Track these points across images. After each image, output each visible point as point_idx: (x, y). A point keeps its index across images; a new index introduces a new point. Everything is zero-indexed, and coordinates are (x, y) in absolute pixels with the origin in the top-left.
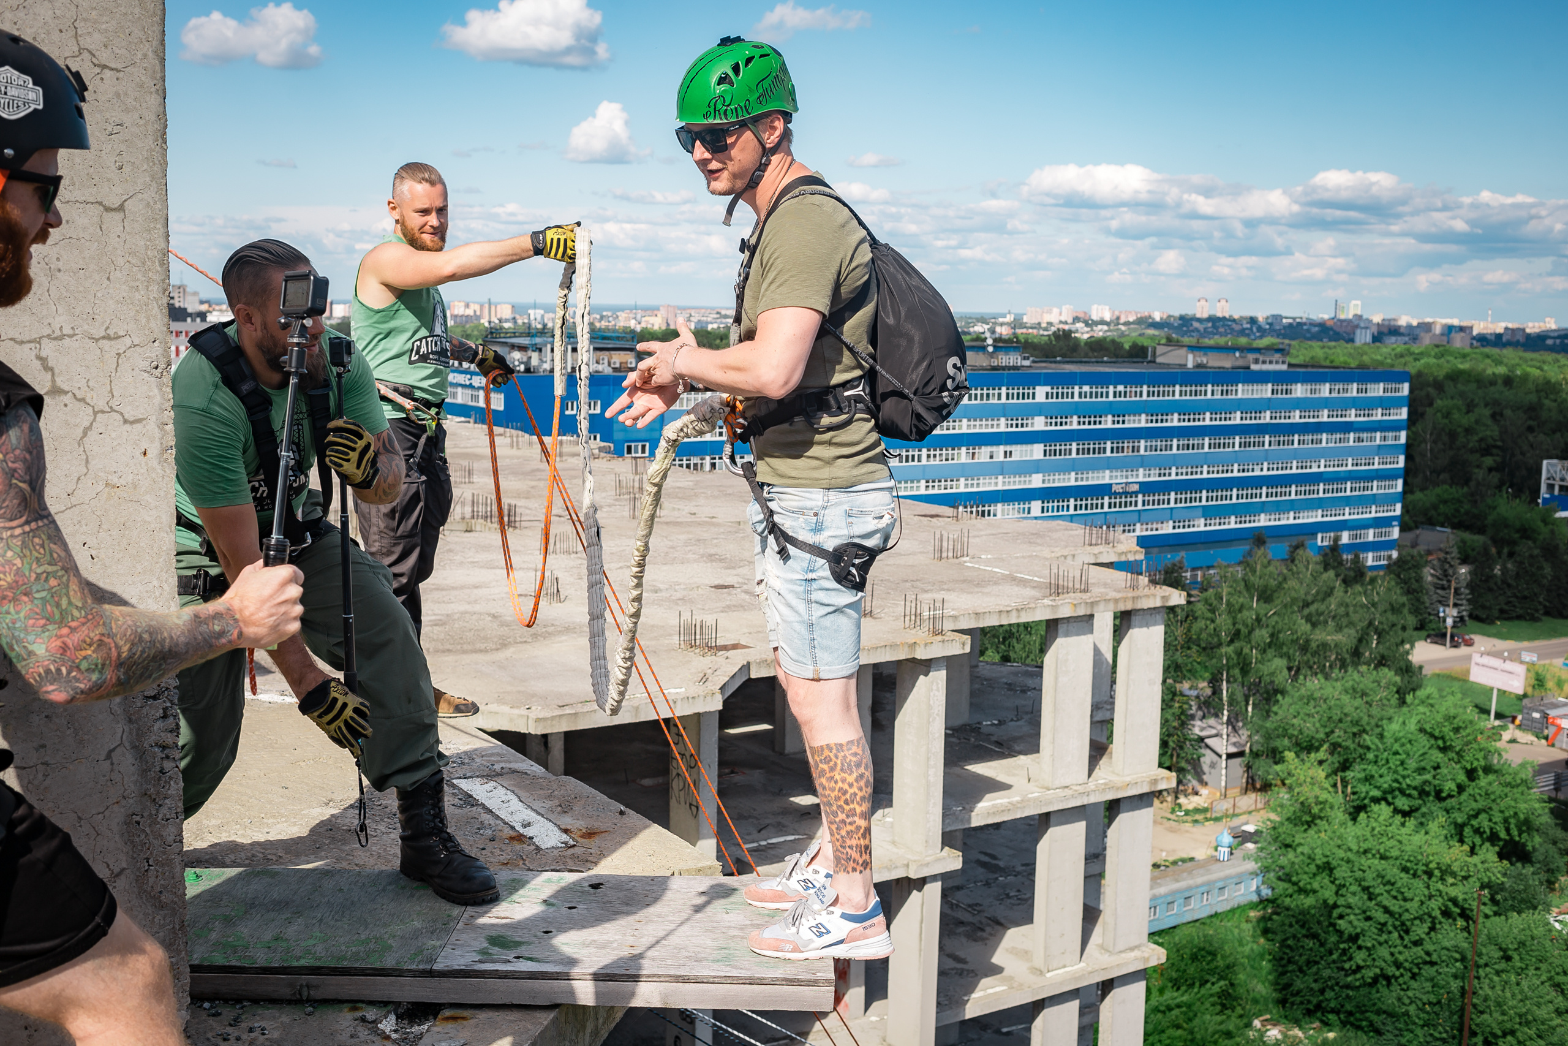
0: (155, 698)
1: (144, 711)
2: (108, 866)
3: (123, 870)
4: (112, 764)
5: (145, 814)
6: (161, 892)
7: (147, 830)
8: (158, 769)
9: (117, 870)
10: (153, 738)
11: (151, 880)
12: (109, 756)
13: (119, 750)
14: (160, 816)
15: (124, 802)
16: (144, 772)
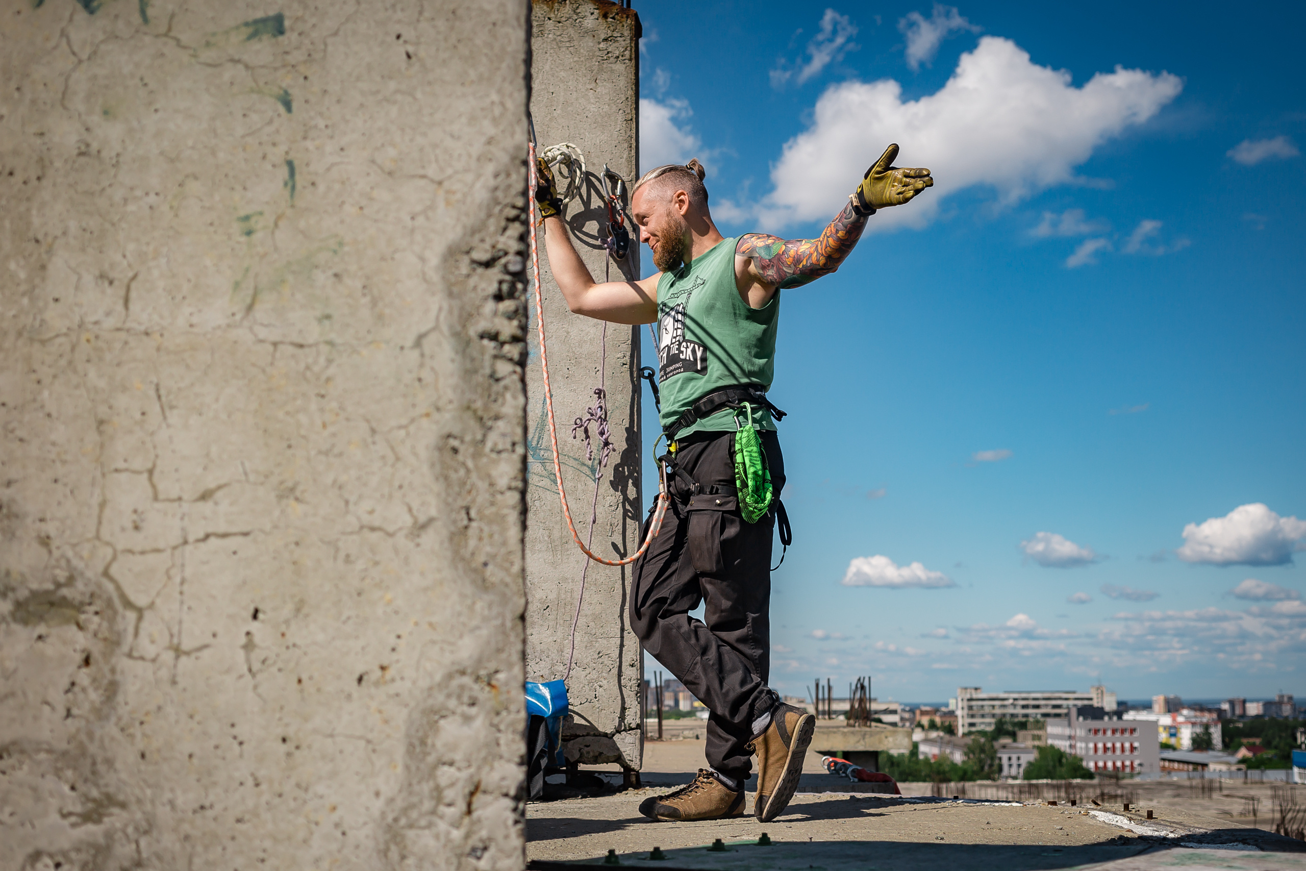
0: (488, 264)
1: (472, 282)
2: (410, 510)
3: (431, 520)
4: (422, 355)
5: (468, 438)
6: (485, 564)
7: (470, 464)
8: (488, 371)
9: (422, 519)
10: (483, 325)
11: (472, 543)
12: (418, 342)
13: (433, 337)
14: (489, 445)
15: (436, 416)
16: (469, 373)
